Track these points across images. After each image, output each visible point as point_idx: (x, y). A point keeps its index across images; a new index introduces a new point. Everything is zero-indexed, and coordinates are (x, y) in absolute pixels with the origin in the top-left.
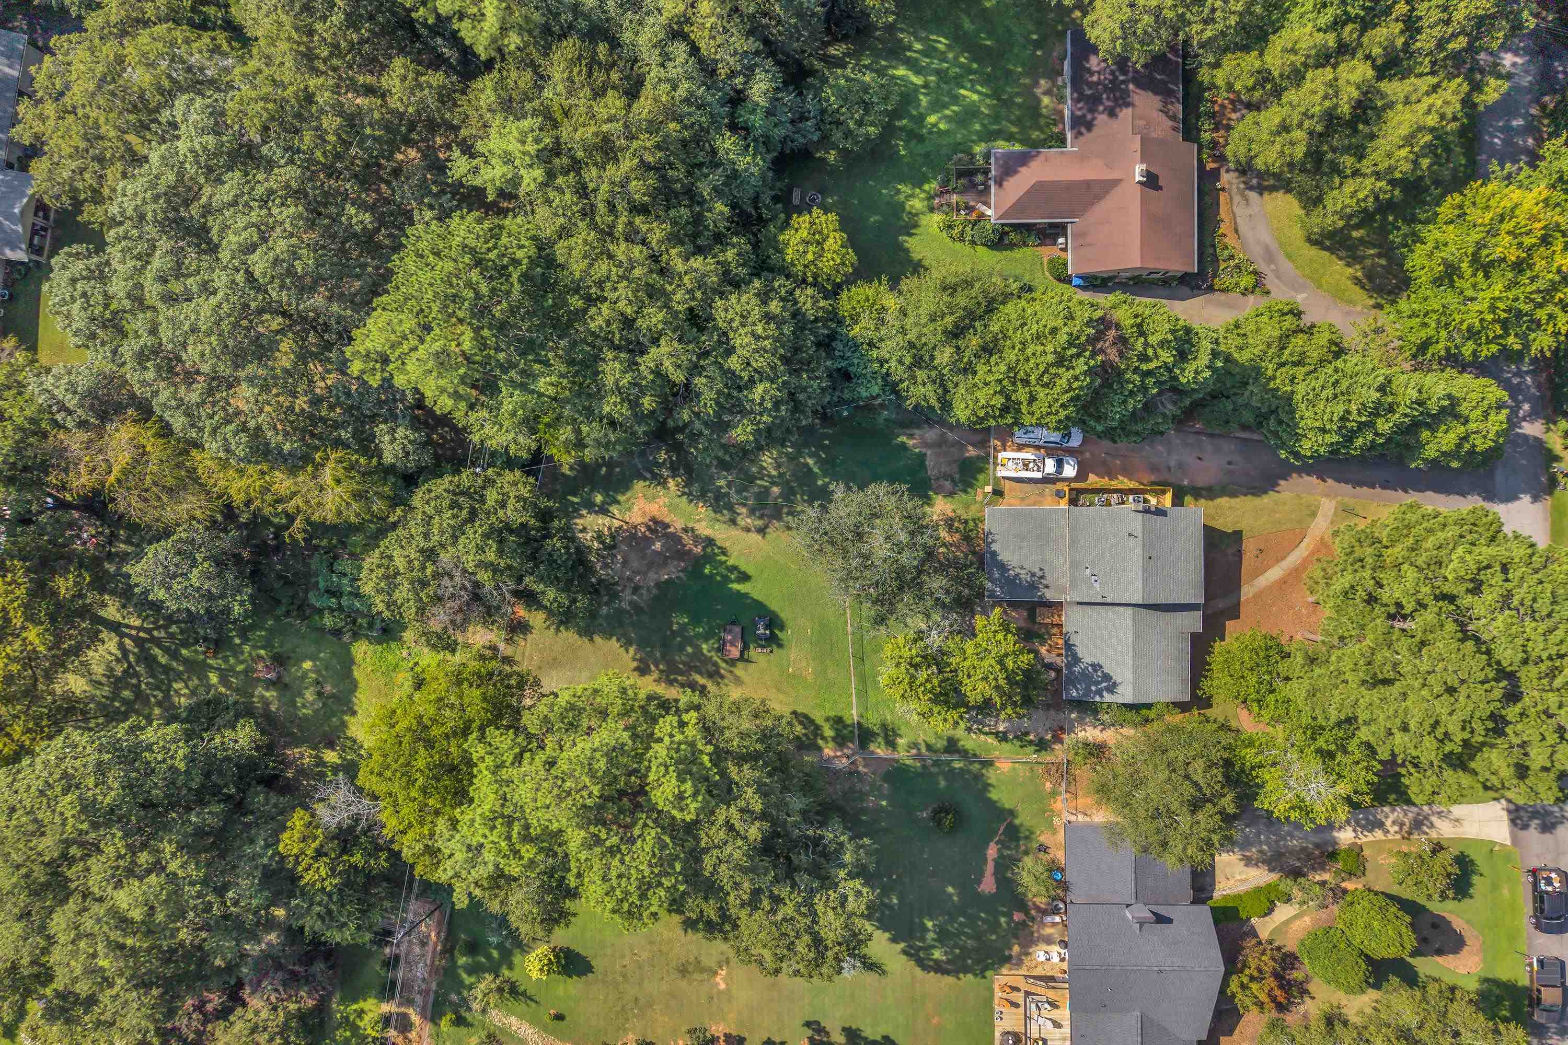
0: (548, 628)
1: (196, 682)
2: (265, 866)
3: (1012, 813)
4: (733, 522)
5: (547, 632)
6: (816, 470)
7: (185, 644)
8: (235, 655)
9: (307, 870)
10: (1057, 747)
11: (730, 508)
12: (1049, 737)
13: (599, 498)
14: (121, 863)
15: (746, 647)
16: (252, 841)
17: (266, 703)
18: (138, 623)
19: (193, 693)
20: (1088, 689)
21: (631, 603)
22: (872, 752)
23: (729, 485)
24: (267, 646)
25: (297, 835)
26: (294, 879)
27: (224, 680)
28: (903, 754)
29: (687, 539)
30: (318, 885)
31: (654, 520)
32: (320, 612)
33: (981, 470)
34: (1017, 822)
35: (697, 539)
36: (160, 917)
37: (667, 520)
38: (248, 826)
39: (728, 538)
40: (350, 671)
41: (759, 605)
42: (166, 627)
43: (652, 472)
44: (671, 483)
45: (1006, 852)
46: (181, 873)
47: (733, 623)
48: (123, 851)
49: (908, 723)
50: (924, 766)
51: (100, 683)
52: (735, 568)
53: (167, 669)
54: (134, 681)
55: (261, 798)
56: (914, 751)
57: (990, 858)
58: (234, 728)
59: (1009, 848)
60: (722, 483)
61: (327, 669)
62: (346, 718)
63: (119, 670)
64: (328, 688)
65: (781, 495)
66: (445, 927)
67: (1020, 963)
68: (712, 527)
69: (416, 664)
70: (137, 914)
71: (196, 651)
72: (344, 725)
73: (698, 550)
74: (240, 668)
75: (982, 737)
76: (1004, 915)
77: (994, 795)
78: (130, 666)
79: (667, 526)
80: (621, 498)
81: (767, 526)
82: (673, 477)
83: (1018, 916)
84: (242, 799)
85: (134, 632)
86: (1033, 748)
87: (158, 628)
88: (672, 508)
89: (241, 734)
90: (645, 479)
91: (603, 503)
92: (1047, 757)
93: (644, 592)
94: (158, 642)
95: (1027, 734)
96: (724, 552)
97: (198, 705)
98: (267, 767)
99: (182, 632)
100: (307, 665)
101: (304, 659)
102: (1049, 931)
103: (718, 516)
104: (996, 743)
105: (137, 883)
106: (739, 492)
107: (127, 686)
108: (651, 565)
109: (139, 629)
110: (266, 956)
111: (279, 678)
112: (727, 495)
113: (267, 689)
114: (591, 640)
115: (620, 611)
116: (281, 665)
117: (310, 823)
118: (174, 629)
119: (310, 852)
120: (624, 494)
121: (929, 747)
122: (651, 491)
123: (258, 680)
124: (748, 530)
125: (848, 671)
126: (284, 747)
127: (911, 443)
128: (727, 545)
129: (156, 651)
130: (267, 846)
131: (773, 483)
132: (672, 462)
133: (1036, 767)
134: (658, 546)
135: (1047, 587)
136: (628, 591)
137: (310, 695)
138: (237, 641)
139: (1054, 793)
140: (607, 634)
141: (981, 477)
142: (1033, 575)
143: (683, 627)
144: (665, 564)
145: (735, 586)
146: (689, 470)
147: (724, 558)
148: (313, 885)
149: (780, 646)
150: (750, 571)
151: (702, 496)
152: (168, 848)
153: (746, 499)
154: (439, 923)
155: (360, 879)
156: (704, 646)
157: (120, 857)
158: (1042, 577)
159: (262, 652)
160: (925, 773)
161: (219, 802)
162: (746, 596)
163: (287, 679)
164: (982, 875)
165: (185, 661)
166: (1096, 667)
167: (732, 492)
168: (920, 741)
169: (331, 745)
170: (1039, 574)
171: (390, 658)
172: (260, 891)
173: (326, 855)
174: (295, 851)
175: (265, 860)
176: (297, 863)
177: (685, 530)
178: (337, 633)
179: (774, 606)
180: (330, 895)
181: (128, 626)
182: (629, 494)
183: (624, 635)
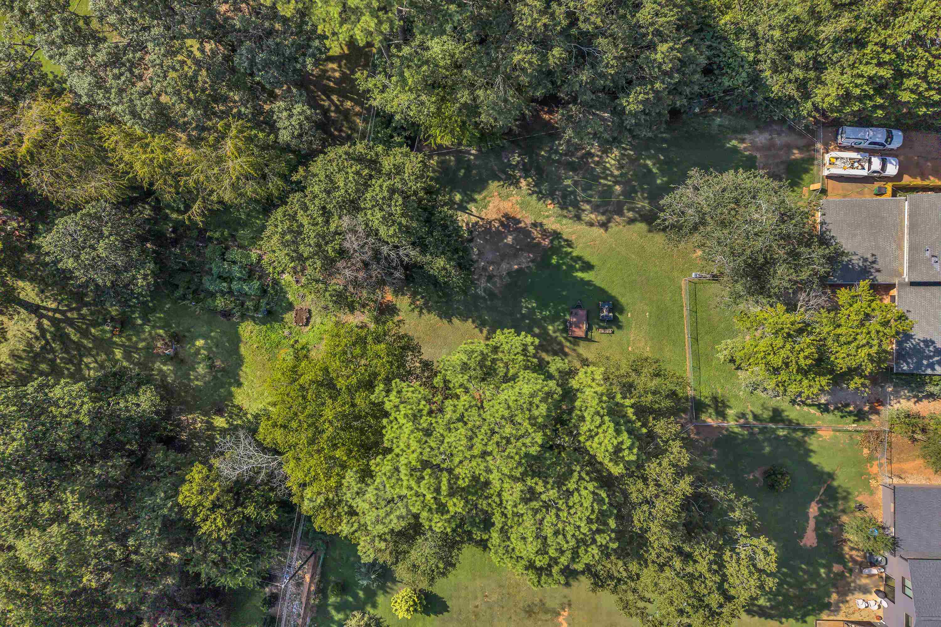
0: (413, 310)
1: (104, 357)
2: (164, 516)
3: (831, 476)
4: (578, 218)
5: (411, 314)
6: (655, 170)
7: (95, 324)
8: (137, 334)
9: (204, 520)
10: (874, 417)
11: (576, 205)
12: (866, 408)
13: (458, 197)
14: (22, 513)
15: (590, 329)
16: (152, 494)
17: (164, 376)
18: (54, 306)
19: (102, 366)
20: (919, 365)
21: (485, 290)
22: (704, 421)
23: (576, 183)
24: (166, 326)
25: (195, 488)
26: (191, 528)
27: (127, 356)
28: (732, 424)
29: (536, 233)
30: (215, 535)
31: (506, 216)
32: (212, 295)
33: (807, 171)
34: (835, 484)
35: (545, 233)
36: (61, 567)
37: (519, 216)
38: (150, 479)
39: (573, 233)
40: (238, 348)
41: (602, 291)
42: (78, 309)
43: (506, 173)
44: (523, 183)
45: (825, 511)
46: (82, 522)
47: (579, 307)
48: (24, 501)
49: (736, 397)
50: (752, 434)
51: (20, 357)
52: (579, 258)
53: (79, 346)
54: (50, 356)
55: (160, 455)
56: (742, 421)
57: (811, 516)
58: (137, 394)
59: (828, 507)
60: (568, 182)
61: (217, 346)
62: (233, 389)
63: (37, 347)
64: (218, 363)
65: (623, 193)
66: (319, 571)
67: (837, 610)
68: (560, 222)
69: (297, 341)
70: (36, 564)
71: (104, 331)
72: (231, 395)
73: (547, 242)
74: (141, 345)
75: (806, 408)
76: (824, 566)
77: (814, 460)
78: (47, 342)
79: (519, 222)
80: (477, 196)
81: (609, 221)
82: (525, 178)
83: (836, 568)
84: (144, 456)
85: (50, 314)
86: (853, 418)
87: (71, 310)
88: (524, 205)
89: (143, 398)
90: (499, 180)
91: (462, 201)
92: (864, 426)
93: (497, 279)
94: (71, 323)
95: (847, 405)
96: (570, 244)
97: (105, 376)
98: (165, 429)
99: (92, 314)
100: (200, 343)
101: (197, 338)
102: (864, 581)
103: (565, 213)
104: (818, 414)
105: (37, 534)
106: (584, 190)
107: (44, 360)
108: (503, 257)
109: (55, 311)
110: (163, 595)
111: (176, 354)
112: (573, 193)
113: (165, 364)
114: (450, 321)
115: (476, 297)
116: (178, 342)
117: (208, 477)
118: (84, 311)
119: (208, 504)
120: (480, 193)
121: (756, 417)
122: (505, 191)
123: (158, 355)
124: (591, 224)
125: (684, 350)
126: (179, 414)
127: (742, 146)
128: (573, 238)
129: (69, 330)
130: (167, 498)
131: (616, 183)
132: (524, 164)
133: (855, 435)
134: (509, 239)
135: (878, 271)
136: (483, 280)
137: (201, 369)
138: (139, 322)
139: (871, 459)
140: (464, 318)
141: (806, 177)
142: (866, 260)
143: (532, 311)
144: (515, 256)
145: (579, 274)
146: (540, 171)
147: (569, 250)
148: (210, 535)
149: (620, 327)
150: (593, 261)
151: (551, 195)
152: (70, 498)
153: (591, 196)
154: (314, 567)
155: (252, 530)
156: (550, 327)
157: (21, 507)
158: (874, 262)
159: (161, 332)
160: (752, 440)
161: (122, 456)
162: (589, 283)
163: (181, 355)
164: (804, 530)
165: (95, 339)
166: (928, 343)
167: (579, 190)
168: (748, 411)
169: (220, 412)
170: (871, 259)
171: (273, 336)
172: (160, 540)
173: (221, 506)
174: (193, 503)
175: (166, 511)
176: (195, 514)
177: (535, 225)
178: (227, 314)
179: (615, 291)
180: (224, 544)
181: (45, 308)
182: (484, 193)
183: (480, 317)
